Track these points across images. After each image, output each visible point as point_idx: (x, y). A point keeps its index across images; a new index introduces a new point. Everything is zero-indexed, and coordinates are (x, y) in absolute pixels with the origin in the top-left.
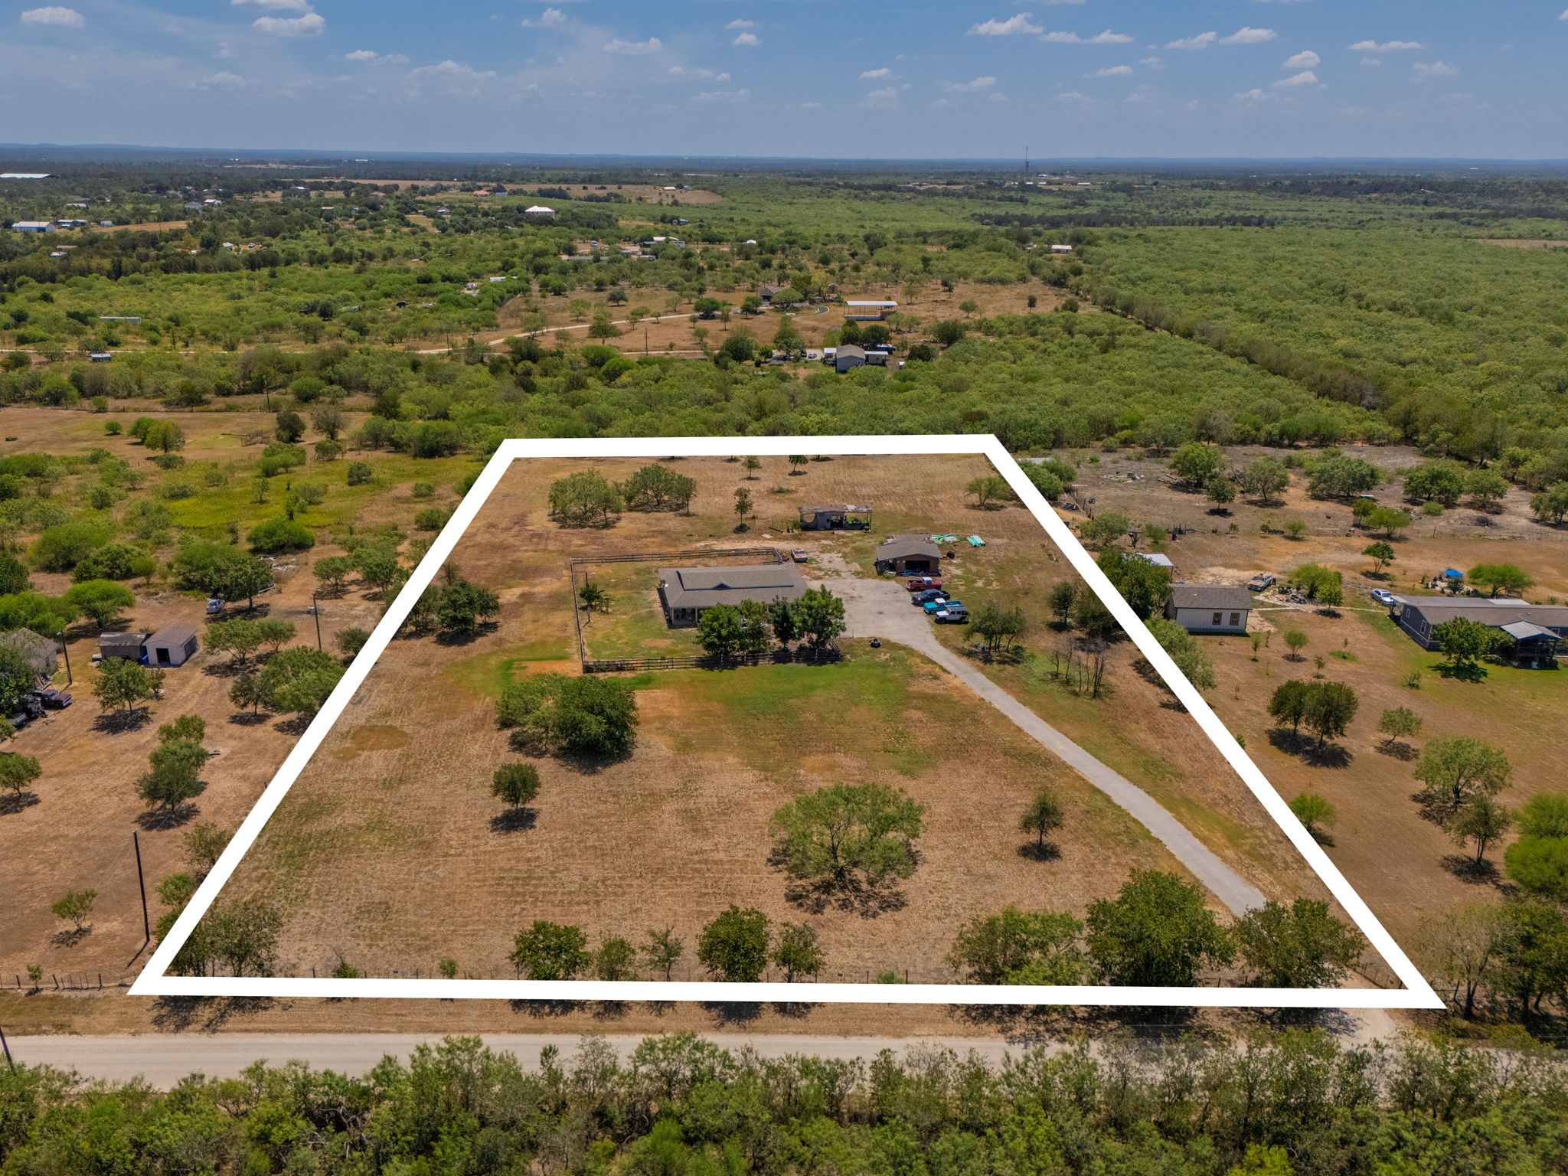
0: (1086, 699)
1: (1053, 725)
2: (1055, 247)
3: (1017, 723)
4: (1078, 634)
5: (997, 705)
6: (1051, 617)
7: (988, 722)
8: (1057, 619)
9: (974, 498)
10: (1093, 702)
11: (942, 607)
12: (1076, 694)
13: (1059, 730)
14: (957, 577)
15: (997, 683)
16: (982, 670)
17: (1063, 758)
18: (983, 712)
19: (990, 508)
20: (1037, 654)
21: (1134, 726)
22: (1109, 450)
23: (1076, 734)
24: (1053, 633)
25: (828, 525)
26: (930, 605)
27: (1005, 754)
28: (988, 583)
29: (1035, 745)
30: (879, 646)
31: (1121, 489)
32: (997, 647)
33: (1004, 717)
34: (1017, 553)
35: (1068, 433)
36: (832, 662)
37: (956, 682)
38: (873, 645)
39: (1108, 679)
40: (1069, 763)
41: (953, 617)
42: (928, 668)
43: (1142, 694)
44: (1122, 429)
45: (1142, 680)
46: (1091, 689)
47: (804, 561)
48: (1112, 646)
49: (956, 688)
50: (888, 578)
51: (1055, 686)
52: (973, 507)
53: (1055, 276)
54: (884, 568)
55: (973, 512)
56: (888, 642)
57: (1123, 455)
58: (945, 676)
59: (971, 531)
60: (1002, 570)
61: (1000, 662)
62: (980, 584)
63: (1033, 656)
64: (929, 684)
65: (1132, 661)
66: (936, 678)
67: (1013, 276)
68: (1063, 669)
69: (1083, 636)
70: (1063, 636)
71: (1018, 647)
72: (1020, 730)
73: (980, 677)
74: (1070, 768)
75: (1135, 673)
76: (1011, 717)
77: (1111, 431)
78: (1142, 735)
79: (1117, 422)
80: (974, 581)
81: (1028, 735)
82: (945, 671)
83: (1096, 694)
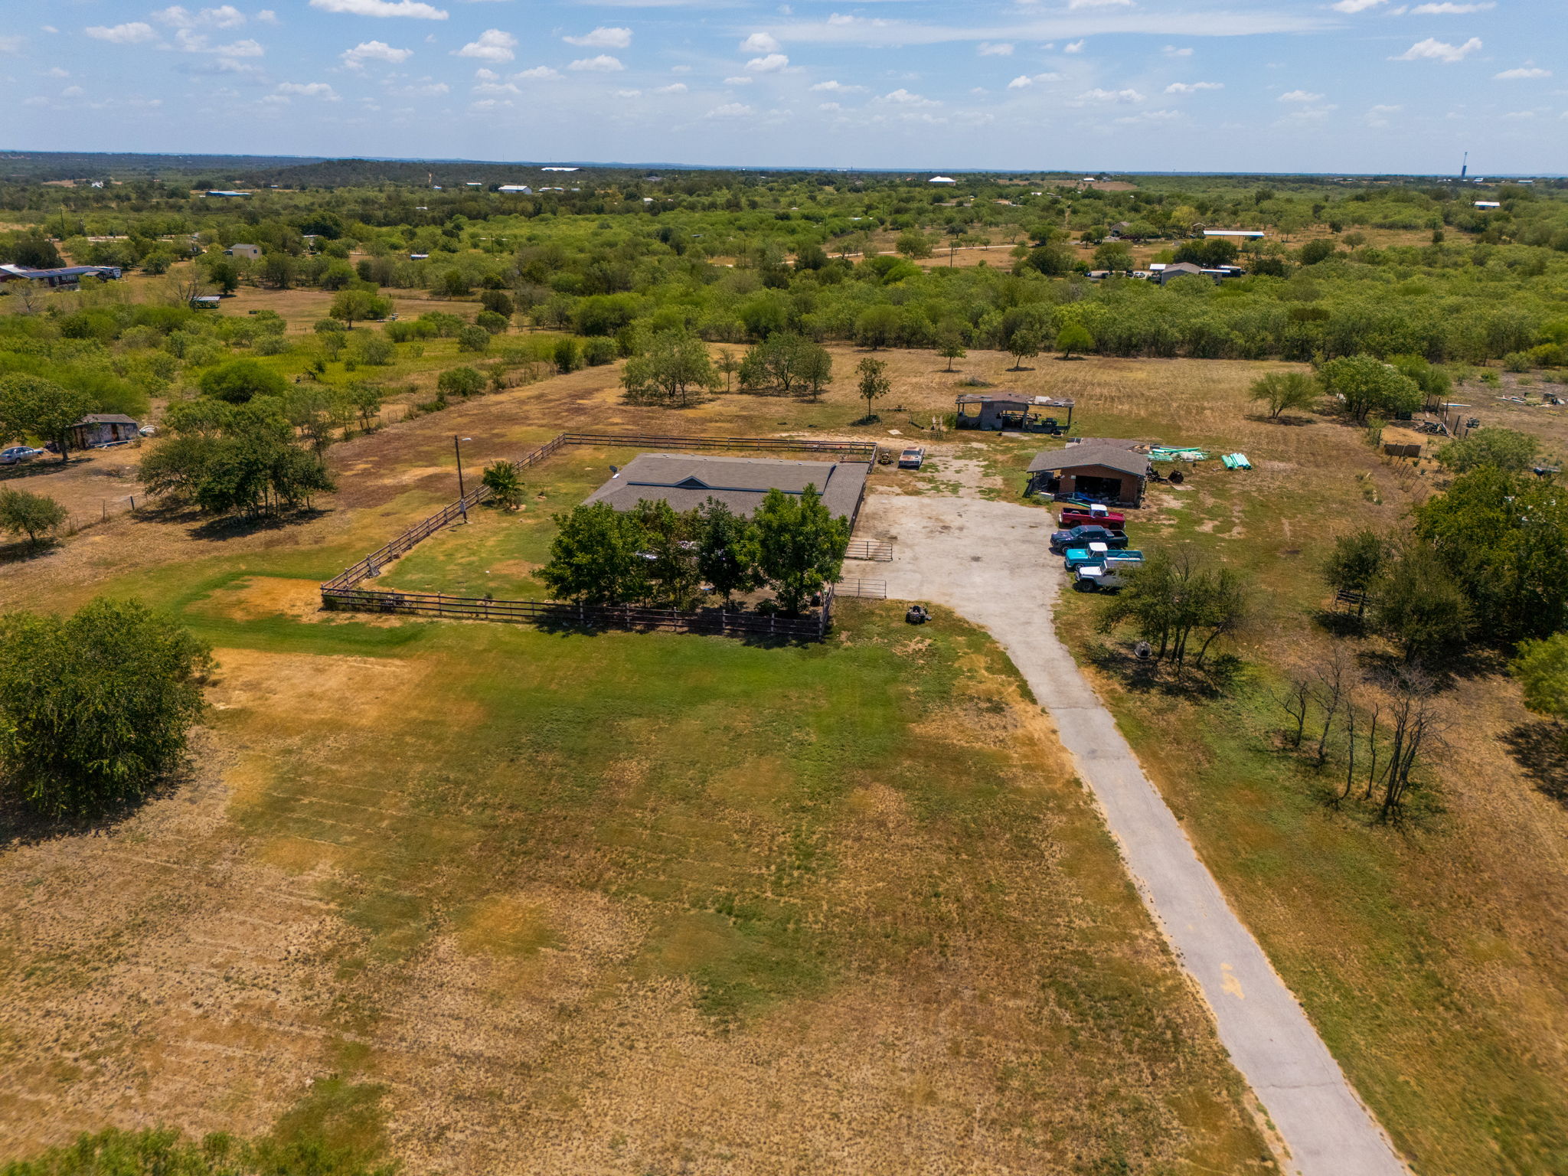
0: (1353, 822)
1: (1235, 895)
2: (1478, 203)
3: (1134, 872)
4: (1380, 644)
5: (1103, 807)
6: (1330, 602)
7: (1056, 853)
8: (1342, 608)
9: (1263, 406)
10: (1377, 834)
11: (1096, 559)
12: (1332, 802)
13: (1247, 915)
14: (1170, 512)
15: (1135, 743)
16: (1115, 704)
17: (1226, 1038)
18: (1057, 821)
19: (1286, 421)
20: (1269, 680)
21: (1486, 940)
22: (1516, 369)
23: (1294, 940)
24: (1323, 637)
25: (999, 423)
26: (1078, 554)
27: (1052, 980)
28: (1227, 526)
29: (1153, 962)
30: (922, 620)
31: (1530, 413)
32: (1178, 653)
33: (1108, 846)
34: (1304, 484)
35: (1452, 343)
36: (802, 641)
37: (1037, 727)
38: (909, 619)
39: (1429, 770)
40: (1238, 1062)
41: (1109, 581)
42: (992, 682)
43: (1524, 829)
44: (1541, 342)
45: (1527, 786)
46: (1380, 795)
47: (915, 466)
48: (1461, 682)
49: (1031, 741)
50: (1037, 503)
51: (1282, 772)
52: (1260, 419)
53: (1473, 222)
54: (1045, 485)
55: (1255, 425)
56: (948, 614)
57: (1539, 377)
58: (1020, 706)
59: (1236, 446)
60: (1261, 509)
61: (1169, 690)
62: (1208, 527)
63: (1254, 682)
64: (970, 722)
65: (1506, 729)
66: (997, 709)
67: (1420, 222)
68: (1314, 726)
69: (1391, 650)
70: (1348, 648)
71: (1231, 660)
72: (1130, 896)
73: (1103, 720)
74: (1234, 1083)
75: (1510, 763)
76: (1125, 851)
77: (1522, 343)
78: (1510, 983)
79: (1534, 334)
80: (1200, 522)
81: (1146, 921)
82: (1027, 694)
83: (1389, 813)
